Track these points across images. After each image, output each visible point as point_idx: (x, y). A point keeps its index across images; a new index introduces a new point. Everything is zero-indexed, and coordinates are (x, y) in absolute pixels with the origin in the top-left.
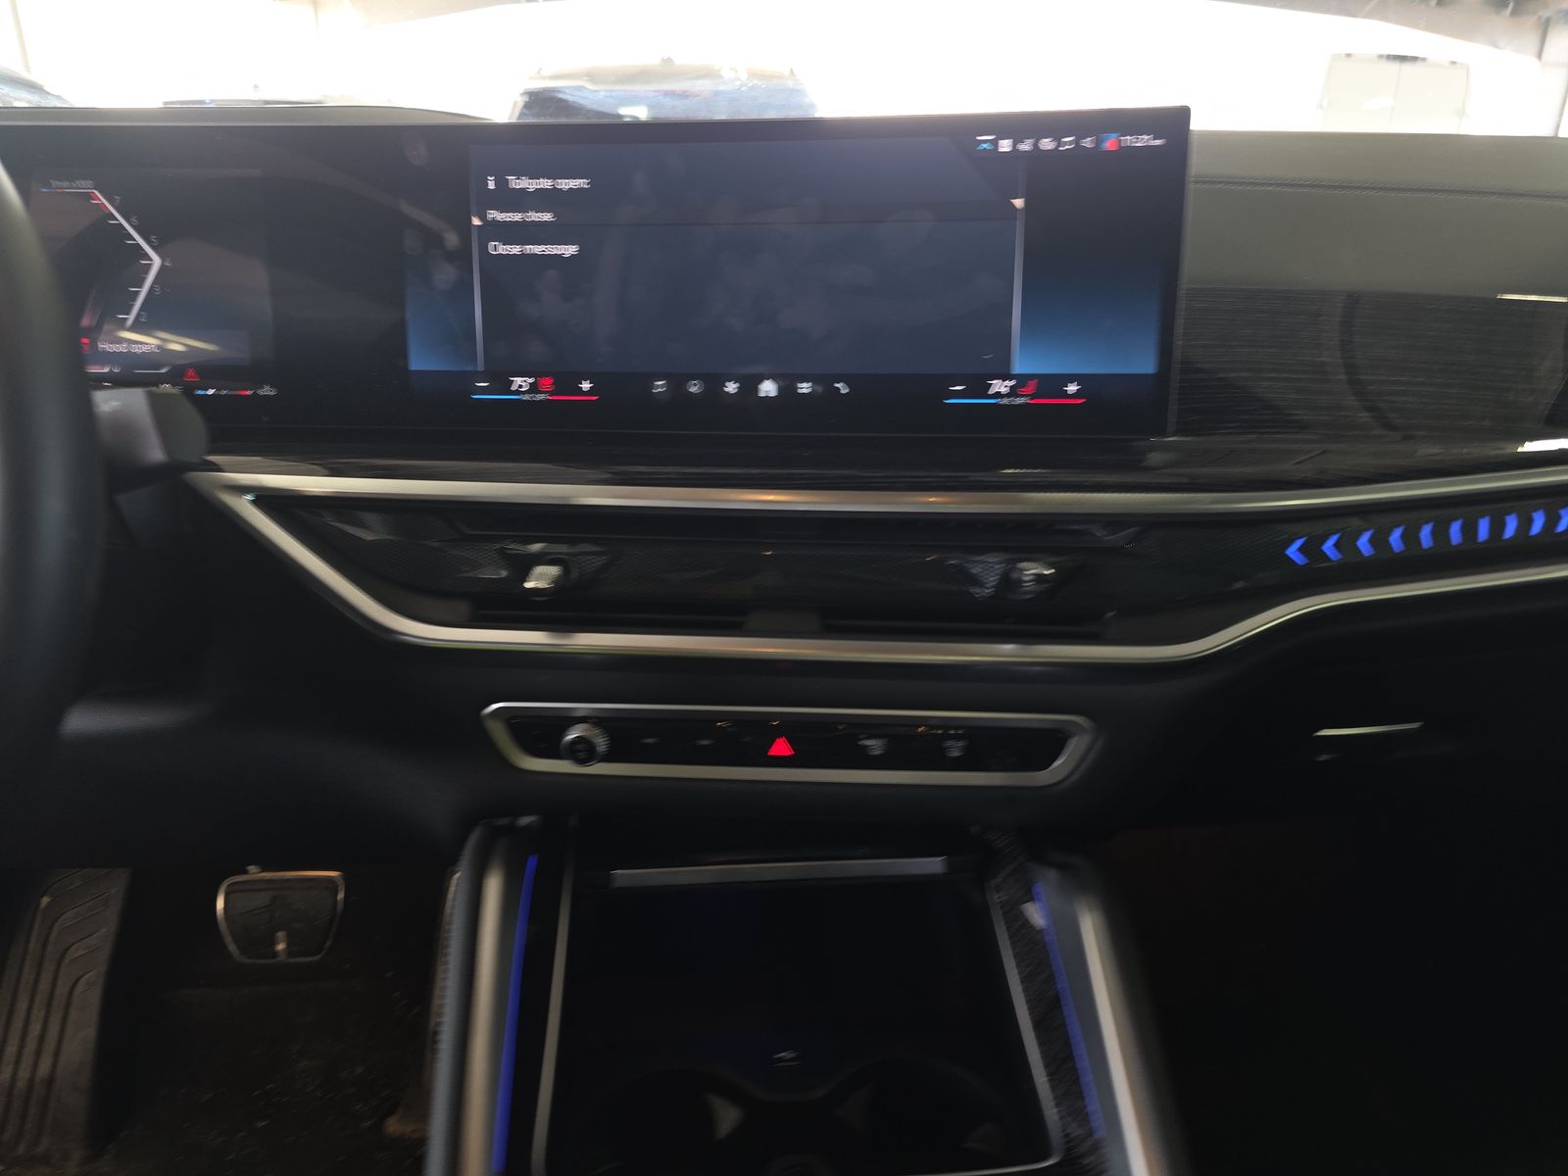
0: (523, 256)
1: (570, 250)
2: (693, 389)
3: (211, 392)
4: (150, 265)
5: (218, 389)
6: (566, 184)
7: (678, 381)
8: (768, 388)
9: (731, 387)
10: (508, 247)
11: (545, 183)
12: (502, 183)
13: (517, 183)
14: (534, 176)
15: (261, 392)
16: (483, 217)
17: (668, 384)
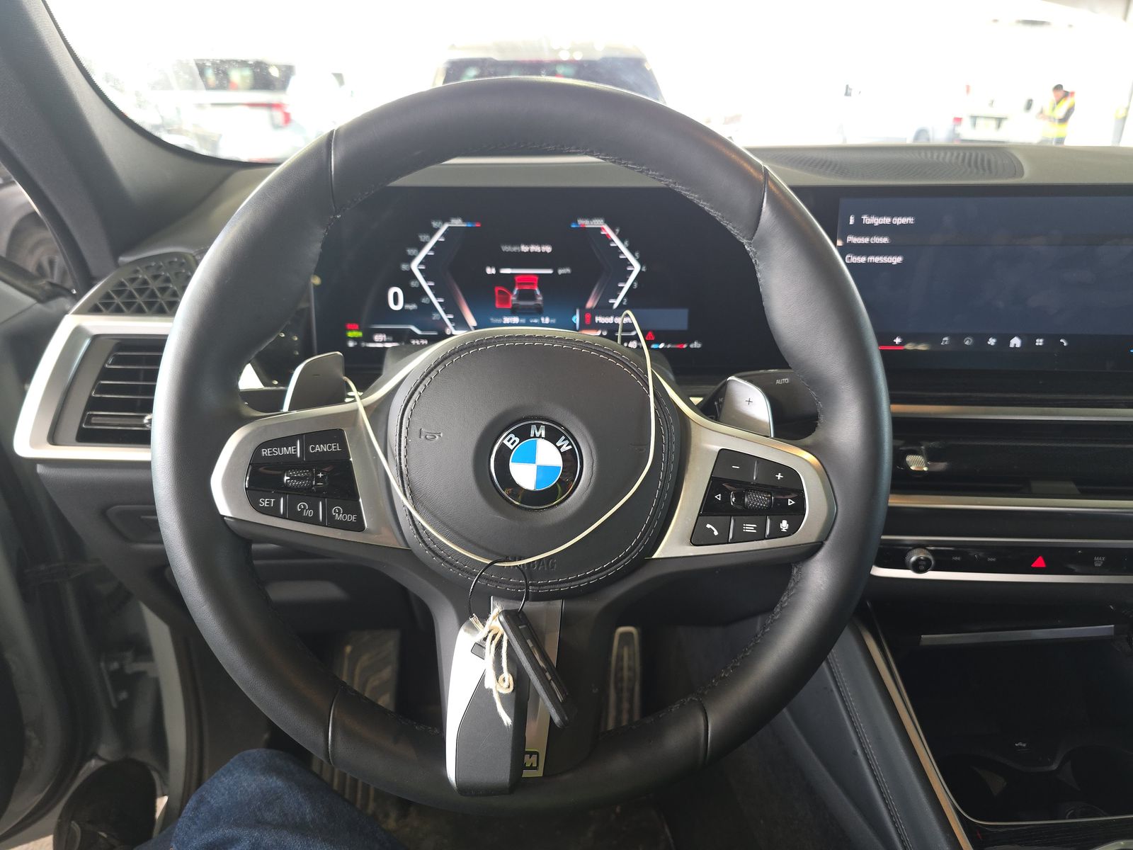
0: (867, 264)
1: (897, 260)
2: (967, 343)
3: (662, 346)
4: (632, 271)
5: (666, 344)
6: (899, 221)
7: (957, 338)
8: (1016, 342)
9: (992, 341)
10: (859, 258)
11: (887, 220)
12: (859, 220)
13: (867, 220)
14: (879, 215)
15: (691, 346)
16: (844, 240)
17: (950, 340)
